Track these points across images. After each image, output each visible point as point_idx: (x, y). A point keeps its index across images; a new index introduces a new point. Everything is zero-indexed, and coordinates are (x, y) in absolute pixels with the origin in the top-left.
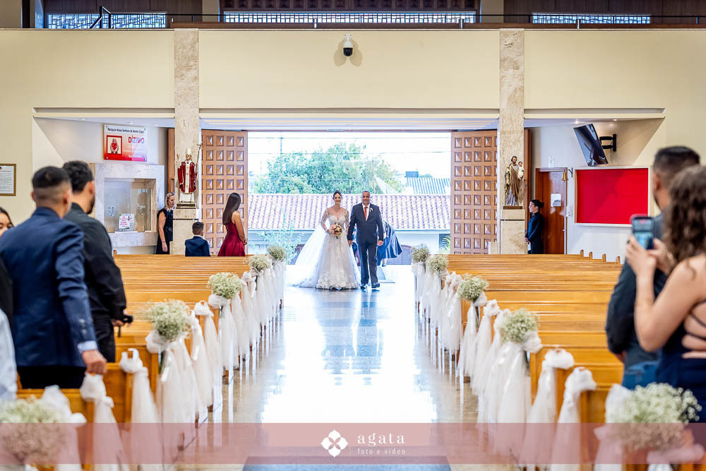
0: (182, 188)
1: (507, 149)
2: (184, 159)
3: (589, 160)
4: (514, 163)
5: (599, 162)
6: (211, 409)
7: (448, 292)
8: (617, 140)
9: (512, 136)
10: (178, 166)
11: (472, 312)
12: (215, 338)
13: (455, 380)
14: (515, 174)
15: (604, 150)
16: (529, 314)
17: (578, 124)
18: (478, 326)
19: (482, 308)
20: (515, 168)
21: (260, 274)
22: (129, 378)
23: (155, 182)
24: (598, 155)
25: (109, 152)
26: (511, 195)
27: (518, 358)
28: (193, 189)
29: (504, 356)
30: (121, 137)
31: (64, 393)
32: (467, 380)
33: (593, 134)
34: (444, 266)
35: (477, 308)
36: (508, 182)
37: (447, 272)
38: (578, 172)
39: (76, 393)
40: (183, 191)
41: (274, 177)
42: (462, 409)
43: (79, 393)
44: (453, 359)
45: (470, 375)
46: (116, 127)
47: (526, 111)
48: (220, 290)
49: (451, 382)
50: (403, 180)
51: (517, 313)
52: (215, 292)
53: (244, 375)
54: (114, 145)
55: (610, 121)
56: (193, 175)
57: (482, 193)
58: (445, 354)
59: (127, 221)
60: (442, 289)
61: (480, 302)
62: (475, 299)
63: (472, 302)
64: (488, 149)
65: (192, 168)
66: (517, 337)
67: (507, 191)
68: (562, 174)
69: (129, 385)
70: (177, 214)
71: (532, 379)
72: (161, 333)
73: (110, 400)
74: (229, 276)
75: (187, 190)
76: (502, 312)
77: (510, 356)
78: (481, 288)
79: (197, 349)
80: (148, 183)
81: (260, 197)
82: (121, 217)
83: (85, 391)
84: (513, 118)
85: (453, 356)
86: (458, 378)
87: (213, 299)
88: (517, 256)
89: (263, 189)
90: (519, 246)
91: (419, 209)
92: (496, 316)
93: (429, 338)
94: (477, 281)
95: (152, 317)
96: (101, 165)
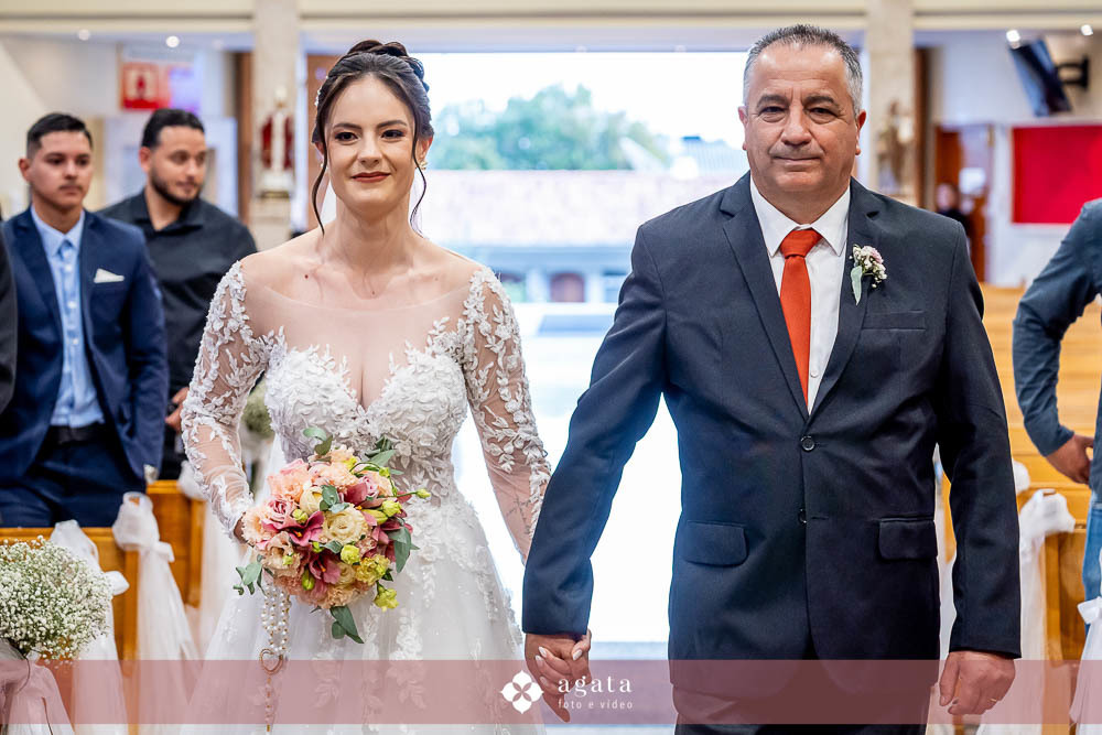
0: (267, 161)
3: (1036, 105)
4: (893, 113)
5: (1055, 110)
8: (1090, 69)
9: (890, 62)
14: (894, 134)
15: (1065, 88)
20: (895, 122)
22: (197, 509)
24: (1053, 97)
25: (132, 95)
26: (887, 173)
28: (288, 163)
30: (153, 67)
31: (88, 534)
33: (1044, 59)
36: (881, 148)
38: (1016, 131)
39: (105, 535)
40: (271, 167)
43: (112, 535)
47: (917, 14)
50: (675, 147)
54: (141, 84)
56: (289, 138)
65: (286, 125)
67: (881, 165)
68: (984, 136)
69: (196, 522)
70: (257, 208)
72: (251, 428)
73: (167, 549)
75: (277, 166)
83: (120, 532)
84: (891, 26)
96: (116, 120)
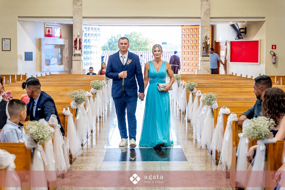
0: (76, 48)
1: (203, 33)
2: (77, 37)
3: (236, 37)
4: (206, 39)
5: (239, 38)
6: (92, 131)
7: (181, 88)
8: (247, 29)
9: (205, 28)
10: (74, 39)
11: (191, 95)
12: (93, 104)
13: (184, 121)
14: (206, 43)
15: (241, 34)
16: (214, 95)
17: (231, 23)
18: (193, 100)
19: (195, 93)
20: (206, 40)
21: (108, 81)
22: (66, 117)
23: (65, 46)
24: (239, 36)
25: (47, 34)
26: (205, 51)
27: (209, 111)
28: (80, 48)
29: (204, 110)
30: (51, 28)
32: (189, 121)
33: (237, 27)
34: (179, 78)
35: (193, 94)
36: (204, 46)
37: (181, 80)
38: (231, 42)
40: (76, 49)
41: (110, 44)
42: (186, 132)
44: (183, 114)
45: (190, 119)
46: (49, 24)
47: (211, 18)
48: (95, 87)
49: (182, 123)
51: (209, 94)
52: (93, 87)
53: (103, 119)
54: (49, 31)
55: (244, 22)
56: (80, 43)
57: (193, 50)
58: (180, 112)
59: (54, 61)
60: (179, 87)
61: (194, 91)
62: (192, 90)
63: (191, 91)
64: (196, 33)
65: (80, 40)
66: (209, 103)
67: (203, 49)
68: (225, 43)
69: (66, 120)
70: (74, 58)
71: (214, 119)
72: (76, 102)
74: (98, 81)
75: (78, 49)
76: (203, 95)
77: (206, 111)
78: (194, 86)
79: (88, 108)
80: (62, 47)
81: (104, 52)
82: (52, 59)
83: (50, 122)
84: (206, 21)
85: (183, 112)
86: (185, 121)
87: (92, 90)
88: (207, 75)
89: (105, 49)
90: (208, 71)
91: (168, 57)
92: (200, 96)
93: (173, 106)
94: (193, 83)
95: (73, 95)
96: (44, 39)
